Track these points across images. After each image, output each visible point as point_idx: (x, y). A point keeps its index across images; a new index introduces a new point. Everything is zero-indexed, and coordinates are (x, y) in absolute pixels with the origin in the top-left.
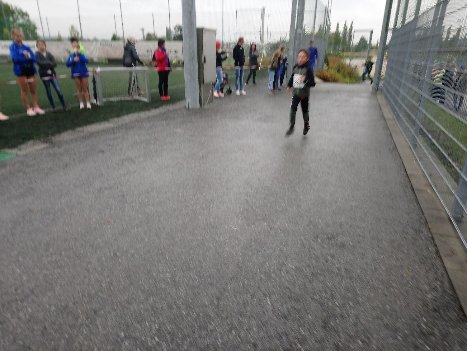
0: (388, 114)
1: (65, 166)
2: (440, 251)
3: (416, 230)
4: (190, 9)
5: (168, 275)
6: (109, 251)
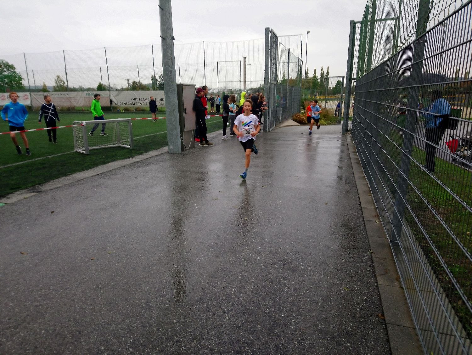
1: (52, 212)
2: (376, 271)
3: (359, 255)
4: (170, 69)
5: (143, 301)
6: (93, 284)
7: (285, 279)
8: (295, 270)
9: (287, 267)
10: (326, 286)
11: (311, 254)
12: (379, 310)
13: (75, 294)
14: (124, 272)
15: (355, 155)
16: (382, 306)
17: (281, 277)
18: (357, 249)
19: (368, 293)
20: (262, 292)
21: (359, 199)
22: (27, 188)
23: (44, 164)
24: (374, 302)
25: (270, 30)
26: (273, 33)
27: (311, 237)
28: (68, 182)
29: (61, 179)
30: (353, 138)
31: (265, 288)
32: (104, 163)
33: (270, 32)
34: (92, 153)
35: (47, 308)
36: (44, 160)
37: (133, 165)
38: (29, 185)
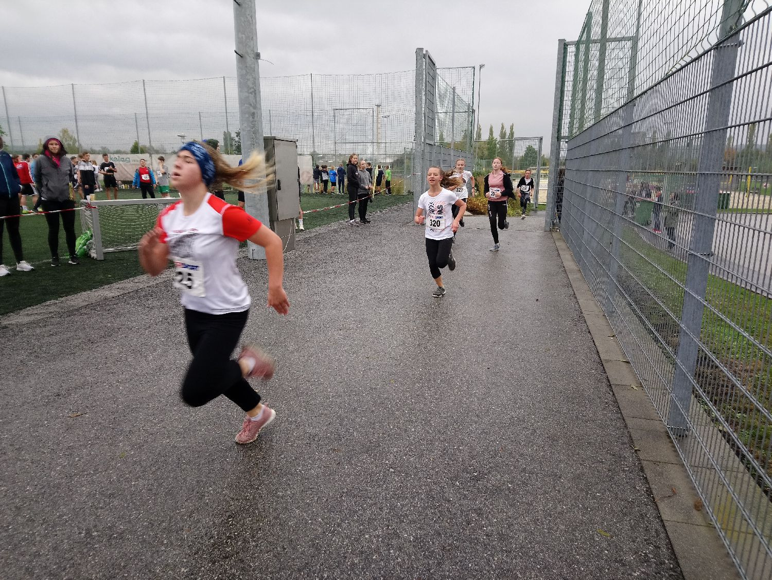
0: (569, 264)
2: (654, 491)
3: (614, 455)
4: (253, 110)
9: (480, 484)
10: (562, 527)
18: (609, 442)
21: (594, 344)
25: (424, 52)
26: (429, 57)
33: (424, 56)
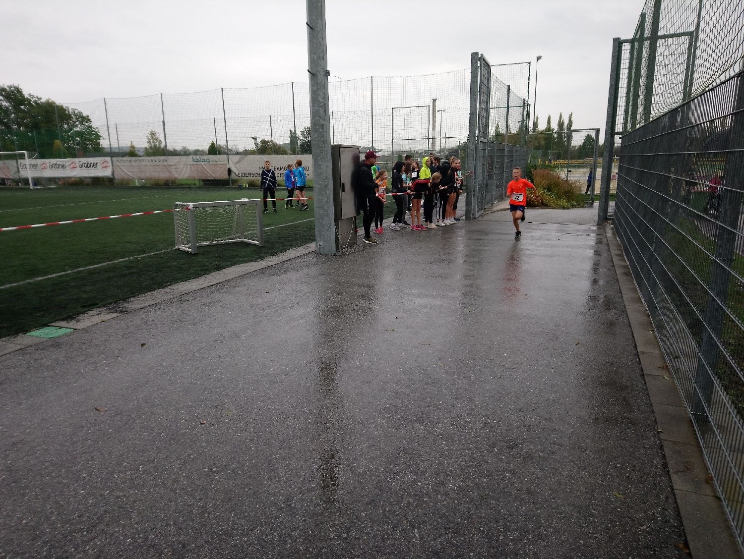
1: (143, 345)
2: (669, 466)
3: (638, 435)
4: (322, 122)
5: (281, 497)
6: (203, 465)
7: (512, 472)
8: (528, 458)
9: (514, 452)
10: (583, 489)
11: (555, 430)
12: (679, 536)
13: (176, 481)
14: (251, 448)
15: (621, 260)
16: (684, 529)
17: (506, 470)
18: (634, 424)
19: (657, 505)
20: (473, 493)
21: (633, 337)
22: (105, 305)
23: (132, 268)
24: (669, 521)
25: (479, 56)
26: (484, 60)
27: (554, 401)
28: (166, 297)
29: (154, 292)
30: (617, 231)
31: (479, 488)
32: (219, 268)
33: (480, 59)
34: (201, 252)
35: (135, 502)
36: (131, 262)
37: (263, 271)
38: (109, 301)
